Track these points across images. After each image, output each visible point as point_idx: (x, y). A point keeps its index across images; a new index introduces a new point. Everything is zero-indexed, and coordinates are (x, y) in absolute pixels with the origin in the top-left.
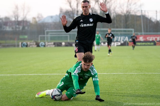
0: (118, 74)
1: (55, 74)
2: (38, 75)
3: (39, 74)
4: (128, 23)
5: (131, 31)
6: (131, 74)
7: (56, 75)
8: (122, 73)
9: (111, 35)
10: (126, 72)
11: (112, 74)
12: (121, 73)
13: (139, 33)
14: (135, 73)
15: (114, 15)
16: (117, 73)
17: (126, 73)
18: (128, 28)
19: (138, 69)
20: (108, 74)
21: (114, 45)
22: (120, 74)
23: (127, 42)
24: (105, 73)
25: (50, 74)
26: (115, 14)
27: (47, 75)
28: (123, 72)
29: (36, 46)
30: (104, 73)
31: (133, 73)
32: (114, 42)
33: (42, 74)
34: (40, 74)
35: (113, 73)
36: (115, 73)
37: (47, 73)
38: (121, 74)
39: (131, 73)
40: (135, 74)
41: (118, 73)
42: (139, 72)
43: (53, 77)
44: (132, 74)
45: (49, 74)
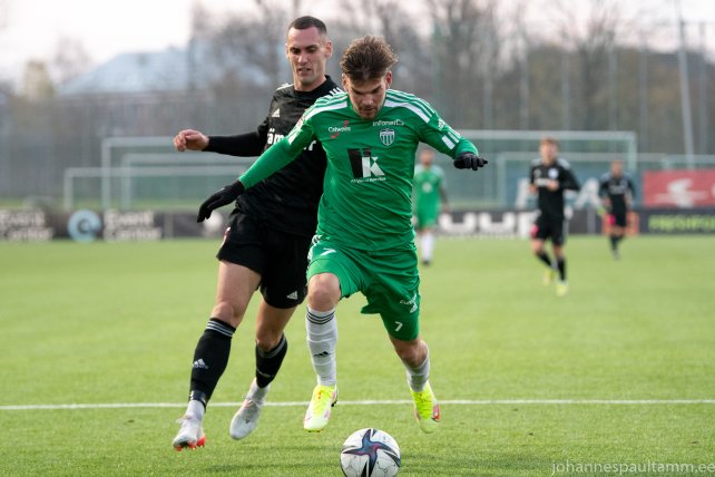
0: (538, 406)
1: (162, 405)
2: (60, 411)
3: (65, 406)
4: (599, 98)
5: (620, 148)
6: (614, 407)
7: (166, 409)
8: (560, 402)
9: (554, 173)
10: (587, 396)
11: (504, 405)
12: (560, 397)
13: (667, 161)
14: (643, 402)
15: (514, 51)
16: (535, 397)
17: (585, 402)
18: (603, 127)
19: (659, 377)
20: (477, 402)
21: (516, 229)
22: (551, 406)
23: (595, 211)
24: (464, 402)
25: (132, 405)
26: (520, 43)
27: (116, 409)
28: (569, 396)
29: (46, 234)
30: (455, 396)
31: (630, 402)
32: (517, 212)
33: (82, 406)
34: (70, 402)
35: (507, 402)
36: (519, 397)
37: (110, 400)
38: (559, 405)
39: (618, 402)
40: (640, 406)
41: (537, 401)
42: (667, 392)
43: (148, 423)
44: (621, 405)
45: (125, 405)
